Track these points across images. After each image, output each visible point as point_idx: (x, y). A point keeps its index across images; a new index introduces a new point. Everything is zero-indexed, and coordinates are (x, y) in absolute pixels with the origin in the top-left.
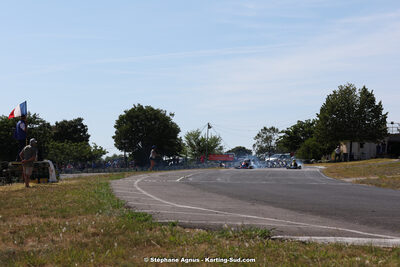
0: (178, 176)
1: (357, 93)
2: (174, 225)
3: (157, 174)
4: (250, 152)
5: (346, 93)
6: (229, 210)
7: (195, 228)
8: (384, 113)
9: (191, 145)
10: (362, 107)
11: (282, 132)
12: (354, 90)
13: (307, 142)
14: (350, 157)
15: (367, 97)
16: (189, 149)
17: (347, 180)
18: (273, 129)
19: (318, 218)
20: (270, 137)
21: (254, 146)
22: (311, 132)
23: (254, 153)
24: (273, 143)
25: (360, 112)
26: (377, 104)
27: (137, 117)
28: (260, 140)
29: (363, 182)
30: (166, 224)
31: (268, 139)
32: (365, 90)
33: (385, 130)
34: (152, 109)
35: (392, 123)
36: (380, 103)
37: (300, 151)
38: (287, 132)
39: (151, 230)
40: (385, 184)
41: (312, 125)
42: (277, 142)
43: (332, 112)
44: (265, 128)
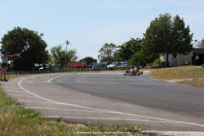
0: (49, 78)
1: (172, 20)
2: (59, 120)
4: (96, 61)
5: (165, 19)
6: (98, 107)
8: (190, 33)
9: (55, 56)
10: (175, 29)
11: (119, 47)
12: (170, 17)
13: (136, 54)
14: (166, 65)
15: (179, 23)
16: (53, 59)
17: (169, 81)
18: (112, 45)
20: (110, 50)
21: (99, 56)
22: (139, 47)
23: (99, 62)
24: (112, 55)
25: (174, 33)
26: (186, 27)
27: (17, 36)
28: (103, 52)
29: (182, 83)
30: (53, 119)
31: (109, 52)
32: (178, 17)
33: (192, 45)
34: (28, 31)
35: (196, 41)
36: (188, 27)
37: (131, 60)
38: (122, 47)
39: (40, 124)
40: (199, 84)
41: (140, 41)
42: (115, 54)
43: (155, 33)
44: (107, 44)
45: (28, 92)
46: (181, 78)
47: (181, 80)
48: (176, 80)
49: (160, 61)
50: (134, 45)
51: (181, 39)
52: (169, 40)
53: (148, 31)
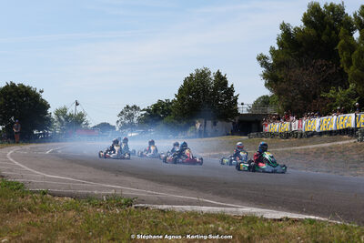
0: (47, 149)
1: (212, 76)
2: (44, 193)
3: (28, 147)
4: (113, 128)
5: (202, 75)
6: (95, 181)
7: (64, 196)
8: (235, 94)
9: (60, 120)
10: (216, 89)
11: (144, 110)
12: (209, 73)
15: (221, 80)
16: (58, 124)
18: (135, 107)
19: (175, 189)
20: (132, 114)
21: (118, 122)
22: (169, 111)
23: (117, 129)
24: (135, 120)
25: (215, 93)
26: (229, 86)
27: (10, 94)
28: (123, 117)
30: (37, 192)
31: (130, 116)
32: (219, 73)
33: (236, 110)
34: (24, 87)
35: (242, 104)
36: (232, 86)
38: (147, 110)
39: (23, 197)
41: (171, 104)
42: (139, 119)
43: (189, 93)
44: (128, 106)
45: (17, 163)
50: (163, 107)
53: (180, 91)
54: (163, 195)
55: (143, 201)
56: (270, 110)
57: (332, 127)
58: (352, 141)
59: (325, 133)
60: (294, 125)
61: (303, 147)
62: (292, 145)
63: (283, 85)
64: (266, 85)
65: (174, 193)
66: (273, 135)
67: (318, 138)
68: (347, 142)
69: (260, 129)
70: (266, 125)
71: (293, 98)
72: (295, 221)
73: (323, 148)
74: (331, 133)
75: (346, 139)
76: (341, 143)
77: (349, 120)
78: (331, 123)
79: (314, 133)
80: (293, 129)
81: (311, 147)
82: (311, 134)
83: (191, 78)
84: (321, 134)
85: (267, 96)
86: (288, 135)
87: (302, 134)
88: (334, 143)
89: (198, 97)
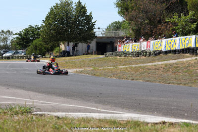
1: (74, 6)
10: (77, 16)
11: (16, 34)
12: (72, 3)
13: (35, 42)
15: (82, 9)
18: (8, 31)
19: (62, 99)
20: (7, 38)
22: (38, 34)
24: (9, 43)
25: (76, 20)
26: (88, 14)
29: (81, 72)
31: (5, 39)
32: (80, 3)
35: (99, 29)
36: (91, 13)
37: (29, 49)
38: (20, 34)
40: (98, 74)
41: (39, 29)
42: (12, 42)
43: (55, 20)
44: (3, 31)
46: (81, 67)
47: (81, 70)
48: (75, 70)
49: (60, 50)
50: (33, 32)
51: (84, 26)
52: (70, 27)
53: (47, 18)
54: (53, 104)
55: (40, 110)
56: (122, 33)
57: (176, 47)
58: (194, 58)
59: (170, 51)
60: (143, 45)
61: (154, 64)
62: (143, 62)
63: (133, 13)
64: (119, 13)
65: (63, 102)
66: (125, 54)
67: (165, 56)
68: (189, 59)
69: (114, 49)
70: (119, 46)
71: (141, 24)
72: (172, 124)
73: (170, 65)
74: (175, 52)
75: (188, 57)
76: (184, 60)
77: (190, 41)
78: (175, 44)
79: (160, 52)
80: (143, 49)
81: (160, 63)
82: (158, 53)
83: (56, 7)
84: (166, 52)
85: (119, 22)
86: (138, 54)
87: (150, 53)
88: (179, 60)
89: (62, 23)
